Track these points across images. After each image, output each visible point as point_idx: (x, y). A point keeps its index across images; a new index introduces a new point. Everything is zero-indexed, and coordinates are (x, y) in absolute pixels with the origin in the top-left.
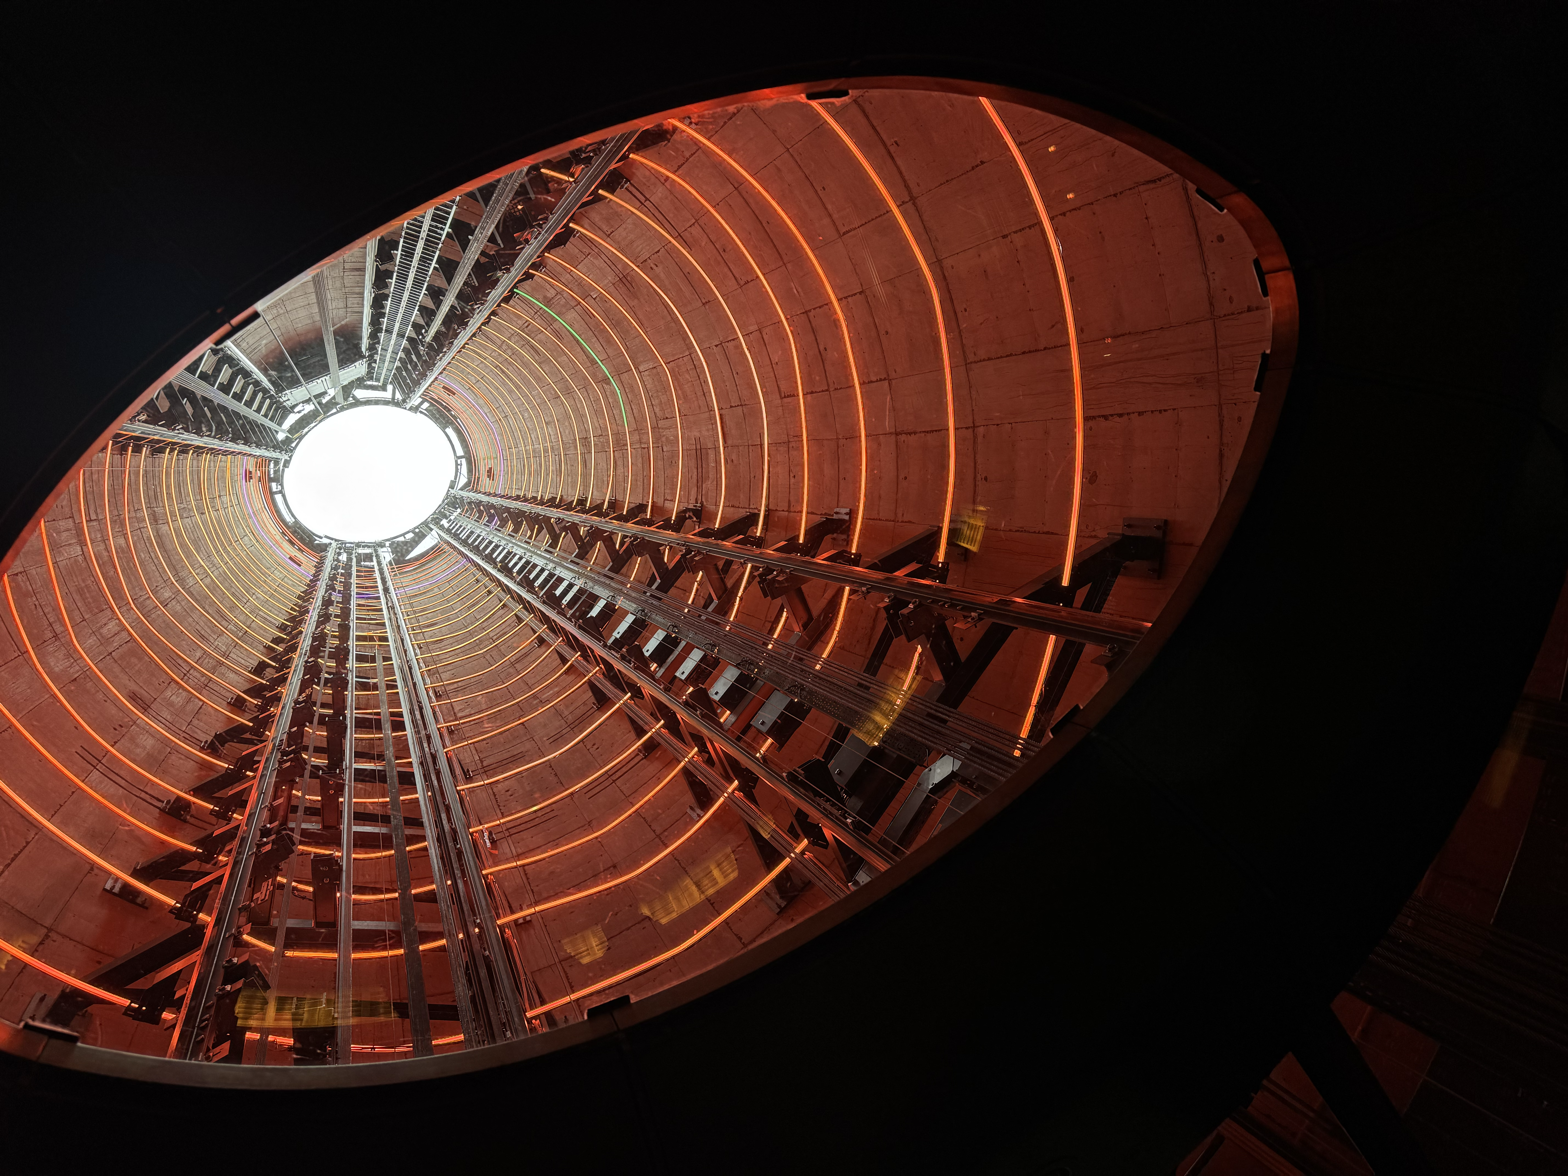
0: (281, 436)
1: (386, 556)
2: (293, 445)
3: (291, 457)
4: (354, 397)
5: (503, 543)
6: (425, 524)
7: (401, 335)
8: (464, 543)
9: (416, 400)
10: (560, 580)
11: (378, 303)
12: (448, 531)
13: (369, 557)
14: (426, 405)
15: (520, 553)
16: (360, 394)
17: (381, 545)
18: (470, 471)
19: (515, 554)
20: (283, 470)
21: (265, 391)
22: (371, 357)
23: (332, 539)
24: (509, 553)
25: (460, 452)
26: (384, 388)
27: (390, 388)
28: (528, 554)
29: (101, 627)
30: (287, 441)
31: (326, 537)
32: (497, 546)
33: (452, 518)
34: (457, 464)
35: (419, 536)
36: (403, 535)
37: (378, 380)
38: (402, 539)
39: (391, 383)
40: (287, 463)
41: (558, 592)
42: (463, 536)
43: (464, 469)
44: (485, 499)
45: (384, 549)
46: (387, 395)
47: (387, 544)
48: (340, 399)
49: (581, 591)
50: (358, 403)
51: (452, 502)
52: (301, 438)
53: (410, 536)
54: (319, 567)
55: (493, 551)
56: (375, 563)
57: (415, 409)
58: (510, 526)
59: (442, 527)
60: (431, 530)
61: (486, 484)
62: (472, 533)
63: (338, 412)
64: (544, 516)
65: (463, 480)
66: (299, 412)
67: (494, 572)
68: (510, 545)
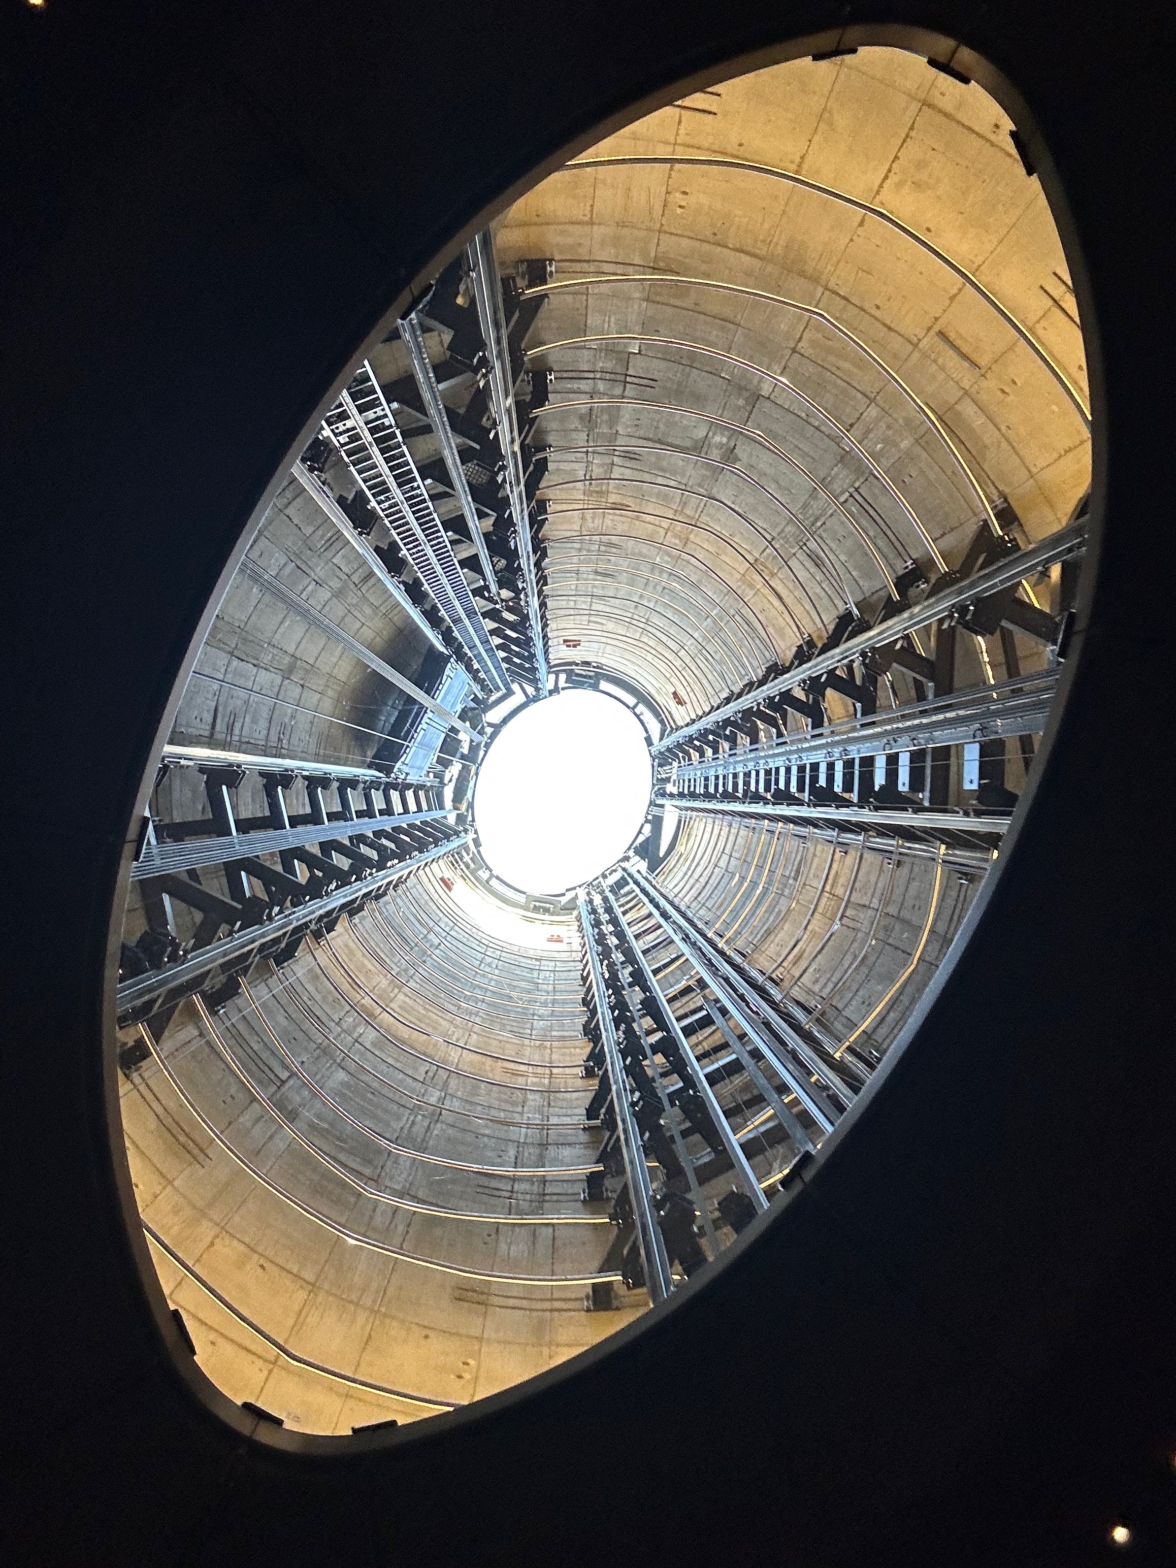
0: (452, 819)
1: (639, 865)
2: (470, 818)
3: (476, 832)
4: (490, 725)
5: (751, 765)
6: (652, 803)
7: (473, 616)
8: (708, 796)
9: (547, 680)
10: (870, 762)
12: (681, 795)
13: (622, 883)
14: (563, 677)
15: (782, 763)
16: (492, 716)
17: (626, 859)
18: (657, 715)
19: (778, 768)
20: (479, 852)
23: (574, 888)
24: (768, 772)
25: (631, 700)
26: (510, 693)
27: (515, 687)
28: (794, 758)
30: (460, 819)
31: (568, 890)
32: (747, 775)
33: (674, 777)
34: (638, 716)
35: (657, 823)
36: (640, 832)
37: (498, 689)
38: (642, 838)
39: (512, 681)
40: (477, 842)
41: (880, 780)
42: (700, 790)
43: (648, 717)
44: (692, 730)
45: (632, 861)
46: (518, 698)
47: (631, 853)
48: (477, 738)
49: (918, 756)
50: (497, 728)
51: (662, 759)
52: (471, 806)
53: (647, 828)
54: (580, 931)
55: (747, 784)
56: (632, 885)
57: (555, 690)
58: (744, 740)
59: (672, 795)
60: (662, 806)
61: (681, 715)
62: (706, 779)
63: (486, 752)
64: (776, 695)
65: (655, 728)
66: (450, 781)
67: (768, 810)
68: (762, 762)
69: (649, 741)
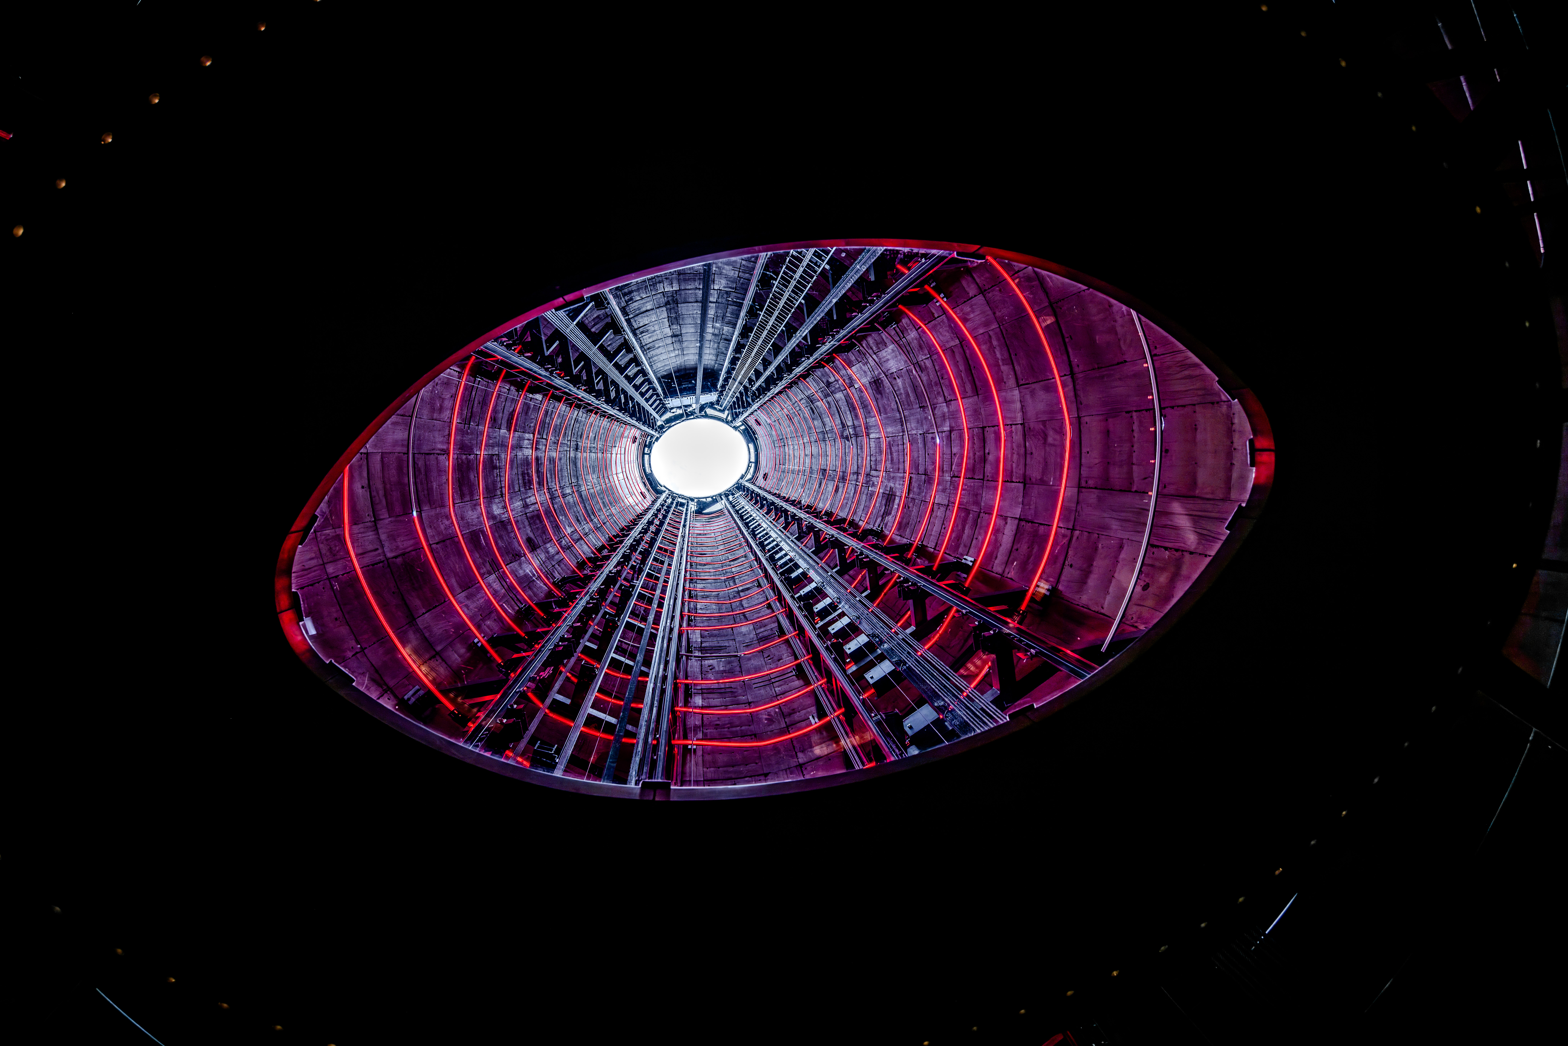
0: (659, 423)
1: (693, 507)
2: (664, 430)
3: (660, 436)
4: (705, 412)
5: (758, 518)
6: (720, 495)
7: (740, 383)
8: (737, 512)
9: (738, 423)
10: (781, 549)
11: (734, 361)
12: (731, 503)
13: (682, 505)
14: (743, 427)
15: (764, 526)
16: (709, 411)
17: (692, 500)
18: (754, 472)
19: (762, 527)
20: (654, 443)
21: (658, 395)
22: (721, 392)
23: (667, 489)
24: (759, 525)
25: (753, 459)
26: (723, 411)
27: (726, 412)
28: (769, 529)
29: (527, 498)
30: (661, 427)
31: (664, 487)
32: (753, 519)
33: (736, 496)
34: (749, 466)
35: (714, 501)
36: (706, 498)
37: (721, 406)
38: (704, 500)
39: (728, 410)
40: (657, 439)
41: (777, 557)
42: (737, 508)
43: (752, 470)
44: (757, 490)
45: (693, 503)
46: (724, 416)
47: (696, 500)
48: (697, 411)
49: (791, 560)
50: (706, 416)
51: (739, 487)
52: (670, 427)
53: (710, 499)
54: (654, 502)
55: (751, 521)
56: (685, 510)
57: (736, 428)
58: (765, 509)
59: (728, 500)
60: (722, 499)
61: (760, 481)
62: (743, 507)
63: (694, 418)
64: (785, 509)
65: (749, 476)
66: (673, 413)
67: (746, 533)
68: (761, 521)
69: (742, 477)
